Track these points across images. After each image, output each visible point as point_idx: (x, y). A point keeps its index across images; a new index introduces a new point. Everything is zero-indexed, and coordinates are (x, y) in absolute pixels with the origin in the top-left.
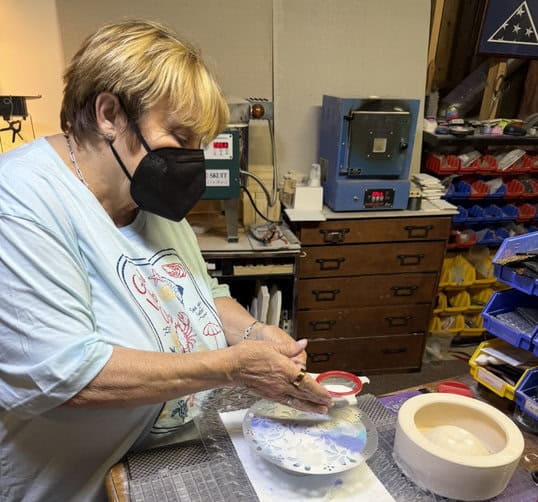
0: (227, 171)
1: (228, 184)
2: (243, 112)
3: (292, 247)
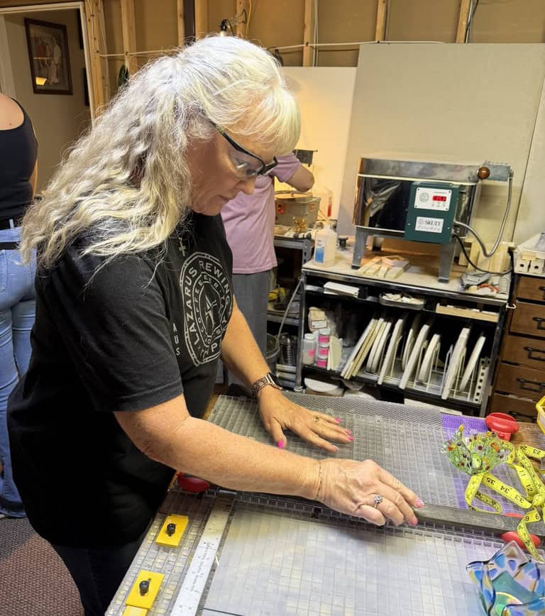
0: (442, 221)
1: (440, 232)
2: (471, 173)
3: (499, 296)
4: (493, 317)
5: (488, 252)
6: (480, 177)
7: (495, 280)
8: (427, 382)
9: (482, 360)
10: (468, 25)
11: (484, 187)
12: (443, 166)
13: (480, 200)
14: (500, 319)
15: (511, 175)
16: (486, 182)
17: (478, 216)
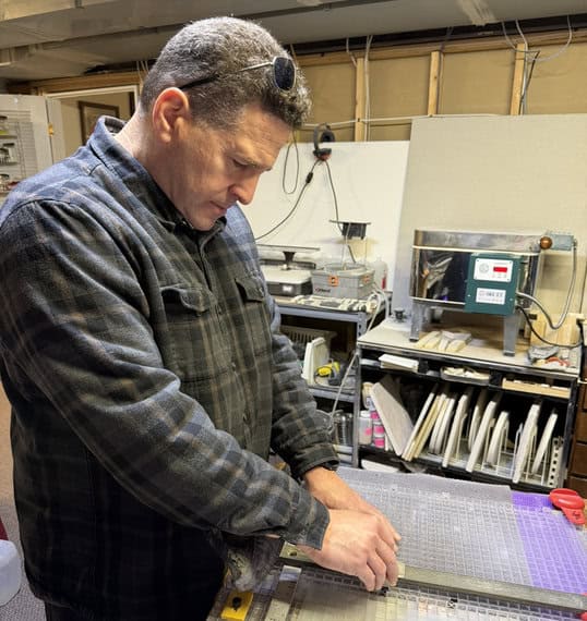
0: (504, 292)
1: (503, 303)
2: (532, 243)
3: (569, 370)
4: (564, 393)
5: (554, 324)
6: (541, 247)
7: (565, 353)
8: (496, 463)
9: (555, 439)
10: (522, 98)
11: (547, 257)
12: (502, 236)
13: (544, 270)
14: (572, 395)
15: (575, 244)
16: (549, 252)
17: (542, 287)
